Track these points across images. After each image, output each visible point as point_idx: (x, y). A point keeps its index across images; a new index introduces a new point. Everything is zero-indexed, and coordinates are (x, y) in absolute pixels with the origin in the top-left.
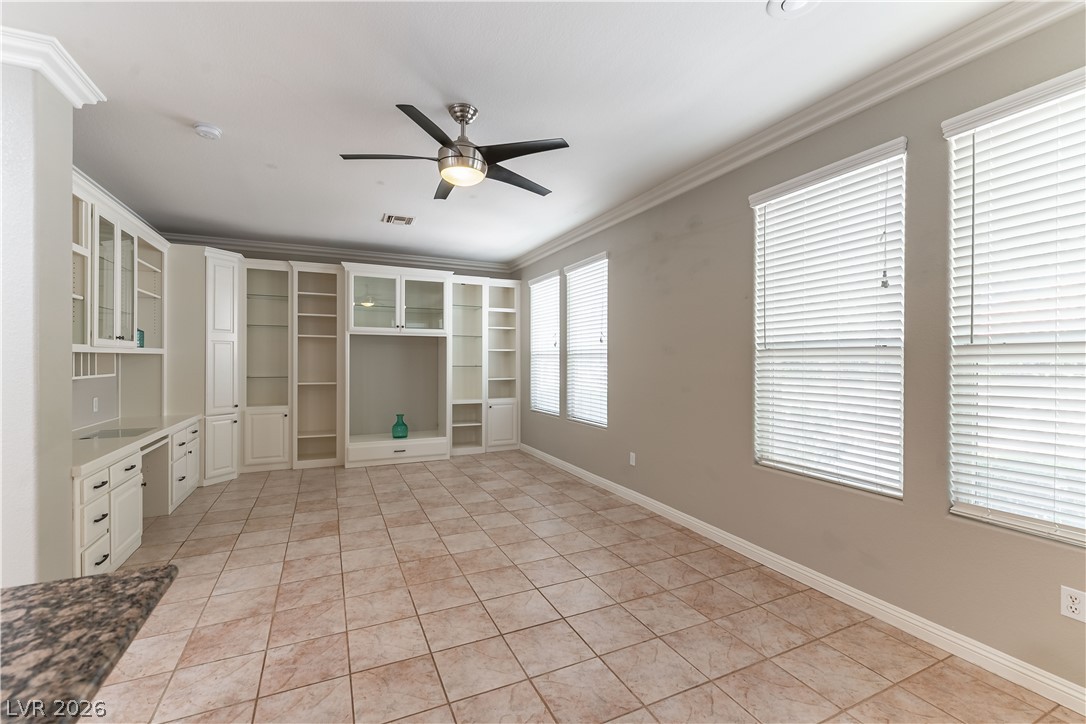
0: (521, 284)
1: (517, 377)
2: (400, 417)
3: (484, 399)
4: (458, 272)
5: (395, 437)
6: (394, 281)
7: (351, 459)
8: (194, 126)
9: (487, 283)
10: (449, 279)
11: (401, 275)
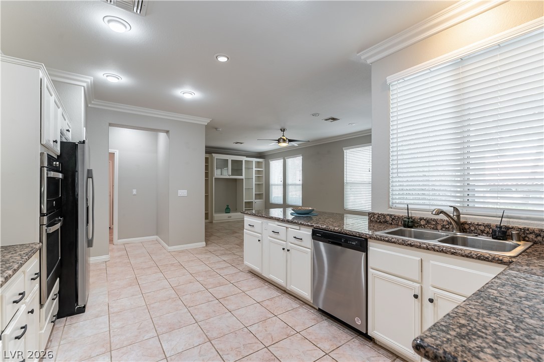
0: (265, 161)
1: (264, 192)
2: (228, 206)
3: (254, 200)
4: (247, 156)
5: (226, 213)
6: (228, 160)
7: (215, 219)
8: (216, 129)
9: (254, 160)
10: (244, 159)
11: (230, 158)
